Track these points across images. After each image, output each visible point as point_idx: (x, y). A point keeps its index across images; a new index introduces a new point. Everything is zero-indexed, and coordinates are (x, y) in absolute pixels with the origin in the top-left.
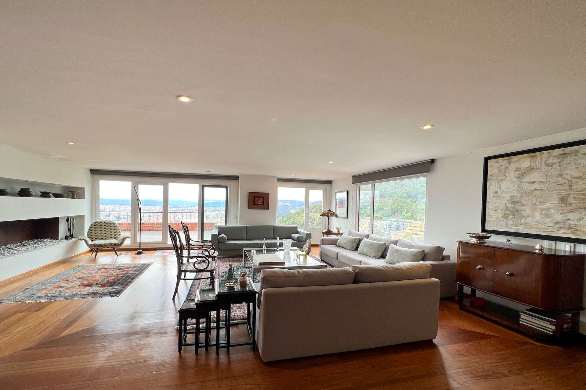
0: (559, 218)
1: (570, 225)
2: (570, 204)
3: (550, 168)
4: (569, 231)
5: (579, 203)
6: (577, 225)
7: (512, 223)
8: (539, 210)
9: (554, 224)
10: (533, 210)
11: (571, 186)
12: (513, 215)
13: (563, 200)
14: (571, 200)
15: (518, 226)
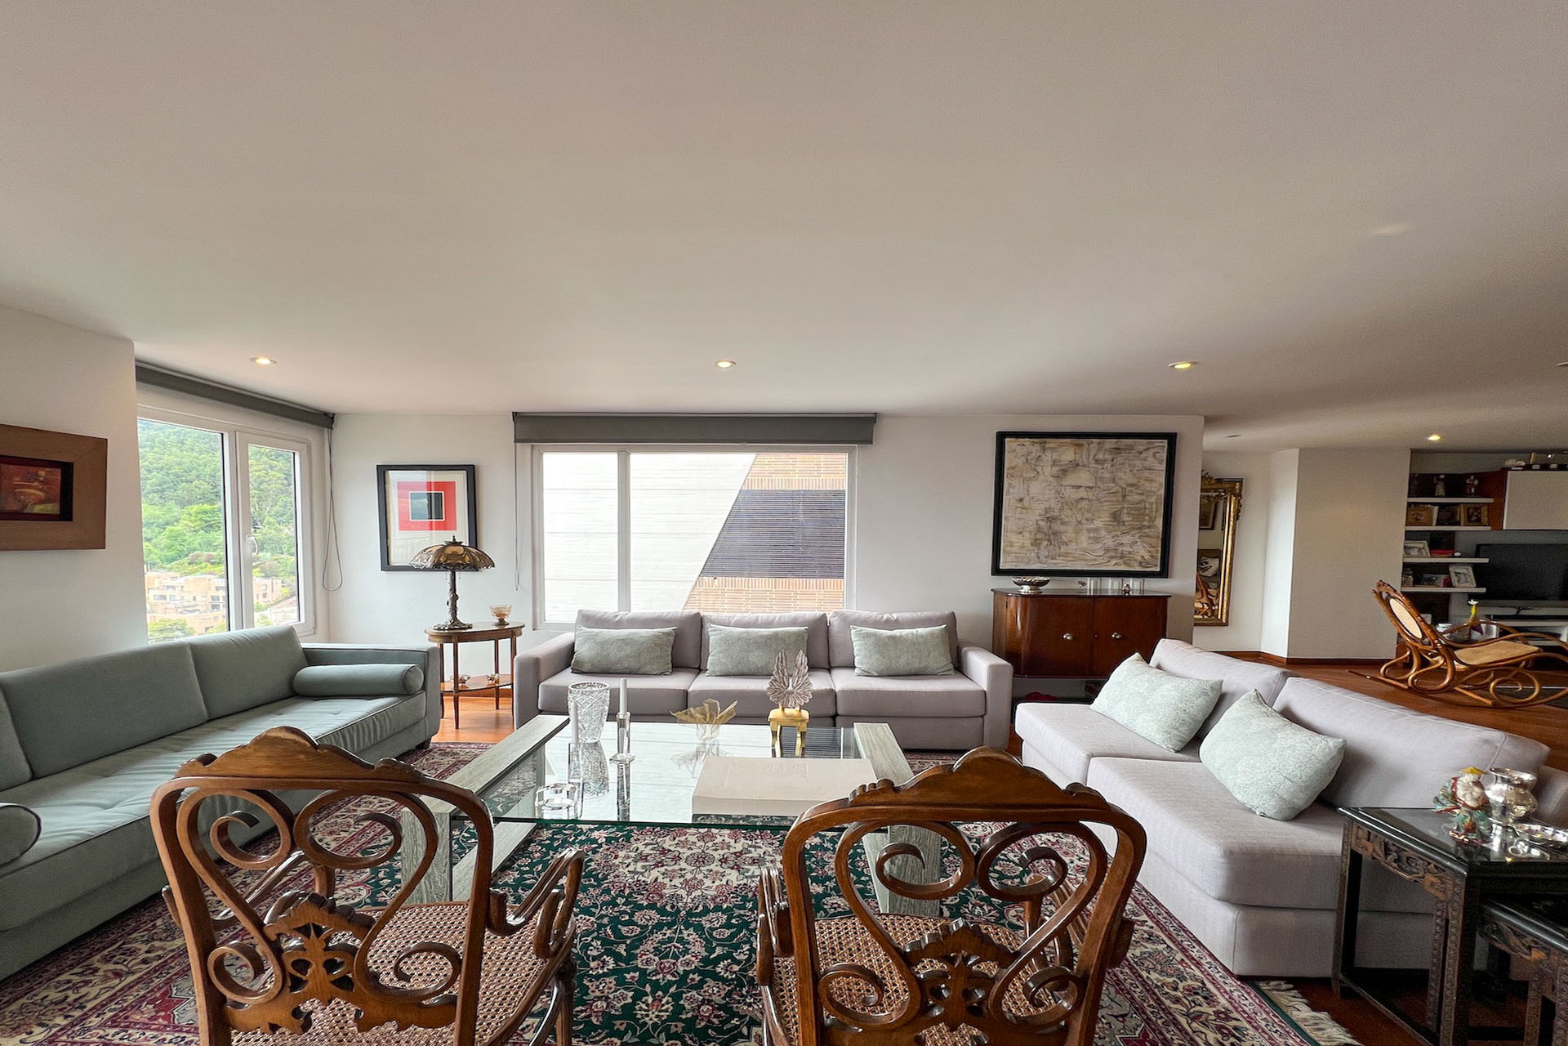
0: (1110, 543)
1: (1122, 553)
2: (1124, 522)
3: (1100, 467)
4: (1121, 561)
5: (1132, 521)
6: (1130, 553)
7: (1047, 554)
8: (1085, 531)
9: (1103, 552)
10: (1077, 532)
11: (1124, 496)
12: (1049, 540)
13: (1116, 517)
14: (1125, 518)
15: (1055, 559)
